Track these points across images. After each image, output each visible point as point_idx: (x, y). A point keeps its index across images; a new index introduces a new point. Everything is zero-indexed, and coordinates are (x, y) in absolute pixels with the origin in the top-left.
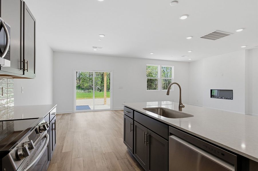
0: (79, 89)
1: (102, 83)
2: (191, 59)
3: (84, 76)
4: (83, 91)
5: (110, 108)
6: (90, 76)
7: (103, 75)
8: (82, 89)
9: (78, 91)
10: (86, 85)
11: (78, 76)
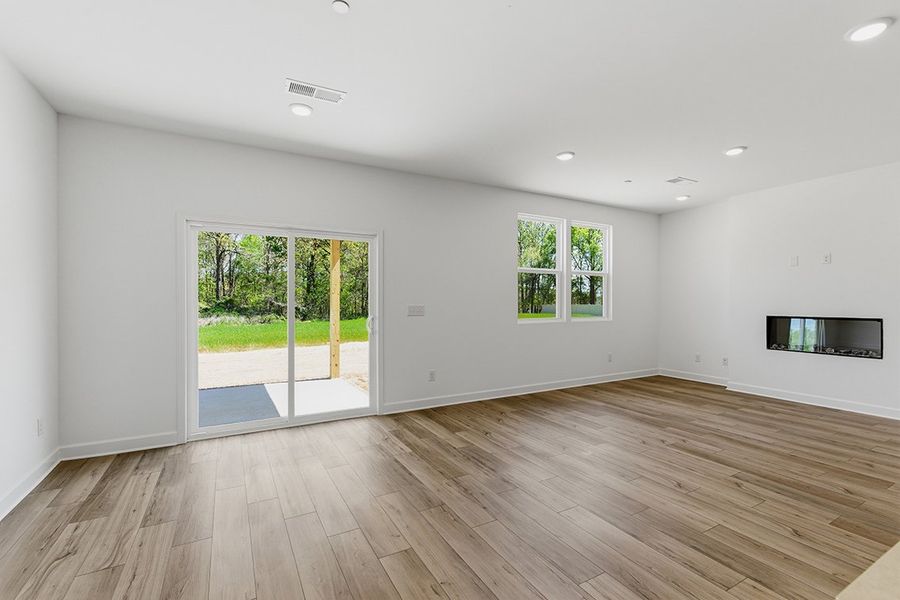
0: (229, 312)
1: (308, 291)
2: (685, 198)
3: (248, 269)
4: (243, 319)
5: (366, 404)
6: (268, 269)
7: (312, 264)
8: (242, 312)
9: (228, 318)
10: (254, 298)
11: (227, 268)
